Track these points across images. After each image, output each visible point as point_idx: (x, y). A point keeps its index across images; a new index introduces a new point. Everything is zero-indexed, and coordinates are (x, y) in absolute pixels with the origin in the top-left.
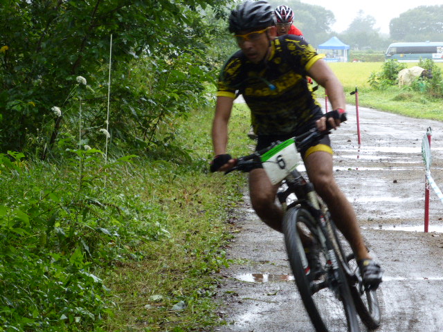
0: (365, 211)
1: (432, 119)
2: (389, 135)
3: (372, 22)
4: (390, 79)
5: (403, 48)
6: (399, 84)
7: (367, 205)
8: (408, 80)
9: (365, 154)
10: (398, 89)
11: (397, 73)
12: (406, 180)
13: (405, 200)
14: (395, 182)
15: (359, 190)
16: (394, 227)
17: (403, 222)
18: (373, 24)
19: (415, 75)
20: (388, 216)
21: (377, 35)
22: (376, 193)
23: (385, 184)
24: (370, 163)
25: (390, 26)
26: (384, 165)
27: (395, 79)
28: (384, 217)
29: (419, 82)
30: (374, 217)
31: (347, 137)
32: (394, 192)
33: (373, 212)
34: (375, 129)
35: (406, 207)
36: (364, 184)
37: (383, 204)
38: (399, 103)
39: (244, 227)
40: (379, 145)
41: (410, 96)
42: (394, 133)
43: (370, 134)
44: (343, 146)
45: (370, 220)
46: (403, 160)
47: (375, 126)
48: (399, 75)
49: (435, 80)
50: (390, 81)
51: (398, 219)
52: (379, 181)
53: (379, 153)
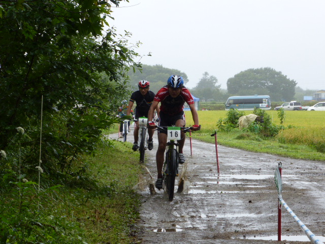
0: (231, 225)
1: (267, 153)
2: (239, 166)
3: (214, 81)
4: (233, 123)
5: (238, 100)
6: (240, 127)
7: (232, 220)
8: (246, 124)
9: (224, 180)
10: (239, 131)
11: (238, 119)
12: (258, 201)
13: (260, 215)
14: (250, 202)
15: (224, 208)
16: (255, 237)
17: (261, 233)
18: (215, 83)
19: (251, 120)
20: (249, 229)
21: (218, 90)
22: (237, 210)
23: (243, 204)
24: (229, 188)
25: (228, 84)
26: (240, 189)
27: (236, 123)
28: (246, 229)
29: (254, 125)
30: (238, 229)
31: (209, 167)
32: (250, 210)
33: (237, 225)
34: (228, 161)
35: (261, 221)
36: (228, 203)
37: (244, 219)
38: (241, 141)
39: (144, 239)
40: (233, 173)
41: (248, 136)
42: (242, 164)
43: (225, 165)
44: (207, 175)
45: (236, 232)
46: (252, 185)
47: (227, 159)
48: (239, 120)
49: (266, 123)
50: (233, 125)
51: (257, 230)
52: (238, 201)
53: (234, 180)
